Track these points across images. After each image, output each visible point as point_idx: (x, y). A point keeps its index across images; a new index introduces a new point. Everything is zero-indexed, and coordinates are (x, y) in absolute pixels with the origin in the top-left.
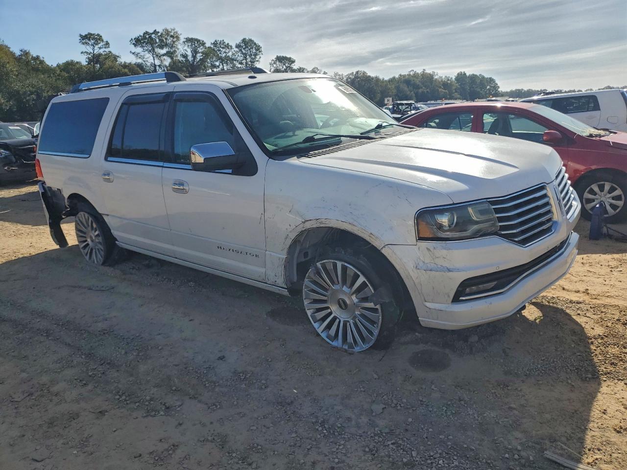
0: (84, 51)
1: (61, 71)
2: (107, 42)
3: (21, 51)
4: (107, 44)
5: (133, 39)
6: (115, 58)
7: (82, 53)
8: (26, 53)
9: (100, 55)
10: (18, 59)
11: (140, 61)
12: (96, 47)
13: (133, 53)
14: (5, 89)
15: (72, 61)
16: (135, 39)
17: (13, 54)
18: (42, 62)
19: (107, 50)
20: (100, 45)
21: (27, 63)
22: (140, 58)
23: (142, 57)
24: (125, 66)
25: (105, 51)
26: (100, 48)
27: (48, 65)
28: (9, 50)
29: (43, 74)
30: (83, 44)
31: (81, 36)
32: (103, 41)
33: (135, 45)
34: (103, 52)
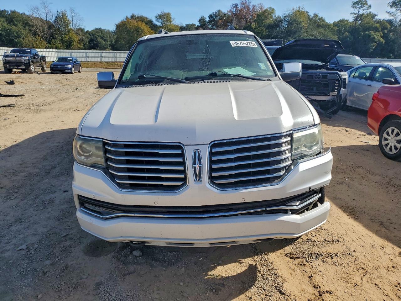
0: (353, 12)
1: (334, 26)
2: (370, 5)
3: (314, 14)
4: (369, 7)
5: (391, 2)
6: (374, 16)
7: (351, 14)
8: (316, 16)
9: (363, 14)
10: (310, 19)
11: (392, 18)
12: (362, 9)
13: (388, 13)
14: (298, 37)
15: (343, 19)
16: (392, 2)
17: (309, 16)
18: (324, 21)
19: (368, 11)
20: (364, 8)
21: (315, 22)
22: (392, 15)
23: (394, 15)
24: (379, 22)
25: (367, 12)
26: (364, 10)
27: (327, 23)
28: (308, 14)
29: (322, 28)
30: (354, 7)
31: (353, 2)
32: (367, 5)
33: (391, 7)
34: (366, 12)
